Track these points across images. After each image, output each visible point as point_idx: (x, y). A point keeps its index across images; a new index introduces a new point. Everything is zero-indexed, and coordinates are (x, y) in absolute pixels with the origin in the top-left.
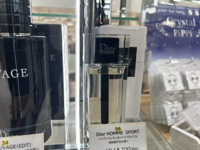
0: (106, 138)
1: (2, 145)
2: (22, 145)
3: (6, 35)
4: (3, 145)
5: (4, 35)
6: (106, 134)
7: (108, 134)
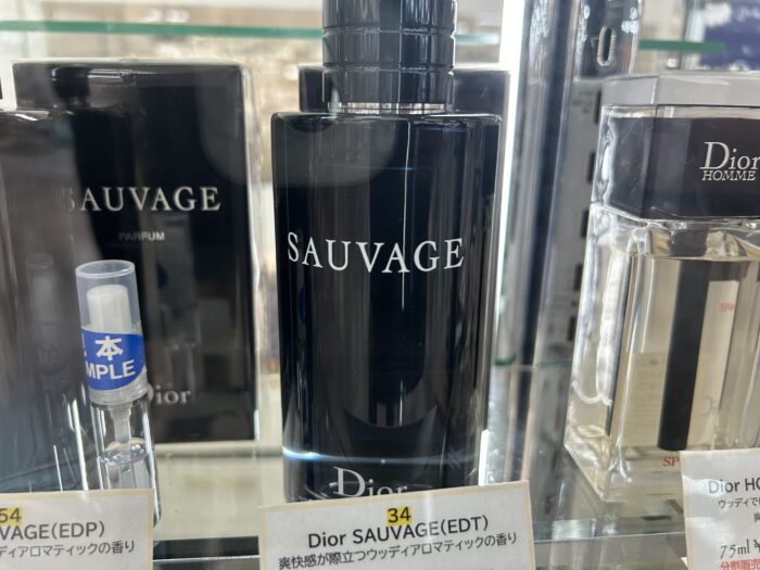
0: (744, 501)
1: (389, 525)
2: (457, 523)
3: (366, 112)
4: (391, 524)
5: (363, 112)
6: (742, 486)
7: (750, 487)
